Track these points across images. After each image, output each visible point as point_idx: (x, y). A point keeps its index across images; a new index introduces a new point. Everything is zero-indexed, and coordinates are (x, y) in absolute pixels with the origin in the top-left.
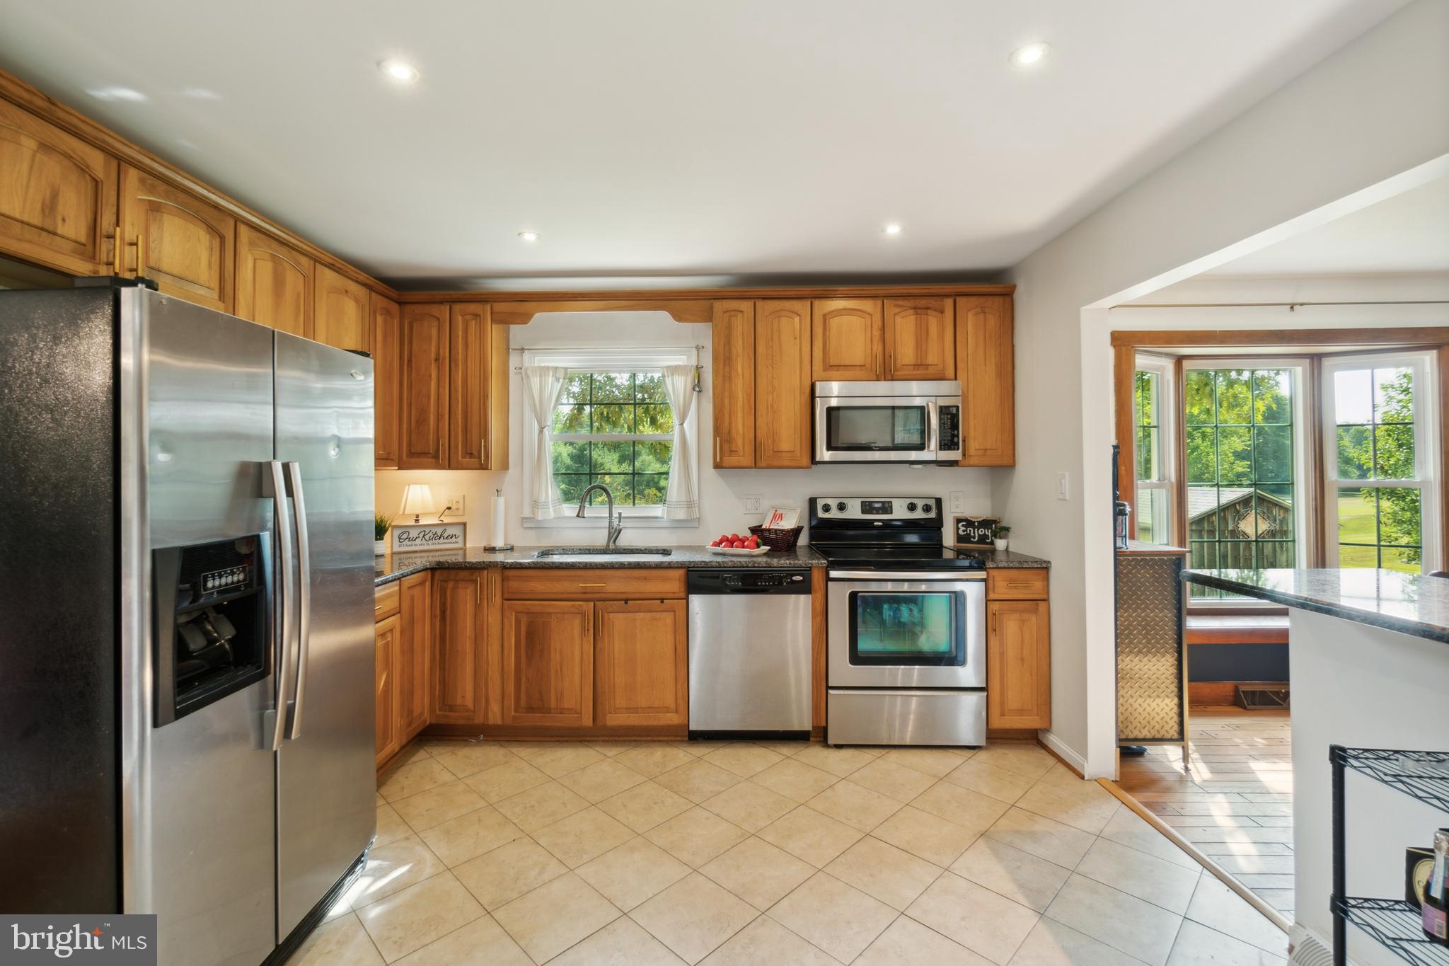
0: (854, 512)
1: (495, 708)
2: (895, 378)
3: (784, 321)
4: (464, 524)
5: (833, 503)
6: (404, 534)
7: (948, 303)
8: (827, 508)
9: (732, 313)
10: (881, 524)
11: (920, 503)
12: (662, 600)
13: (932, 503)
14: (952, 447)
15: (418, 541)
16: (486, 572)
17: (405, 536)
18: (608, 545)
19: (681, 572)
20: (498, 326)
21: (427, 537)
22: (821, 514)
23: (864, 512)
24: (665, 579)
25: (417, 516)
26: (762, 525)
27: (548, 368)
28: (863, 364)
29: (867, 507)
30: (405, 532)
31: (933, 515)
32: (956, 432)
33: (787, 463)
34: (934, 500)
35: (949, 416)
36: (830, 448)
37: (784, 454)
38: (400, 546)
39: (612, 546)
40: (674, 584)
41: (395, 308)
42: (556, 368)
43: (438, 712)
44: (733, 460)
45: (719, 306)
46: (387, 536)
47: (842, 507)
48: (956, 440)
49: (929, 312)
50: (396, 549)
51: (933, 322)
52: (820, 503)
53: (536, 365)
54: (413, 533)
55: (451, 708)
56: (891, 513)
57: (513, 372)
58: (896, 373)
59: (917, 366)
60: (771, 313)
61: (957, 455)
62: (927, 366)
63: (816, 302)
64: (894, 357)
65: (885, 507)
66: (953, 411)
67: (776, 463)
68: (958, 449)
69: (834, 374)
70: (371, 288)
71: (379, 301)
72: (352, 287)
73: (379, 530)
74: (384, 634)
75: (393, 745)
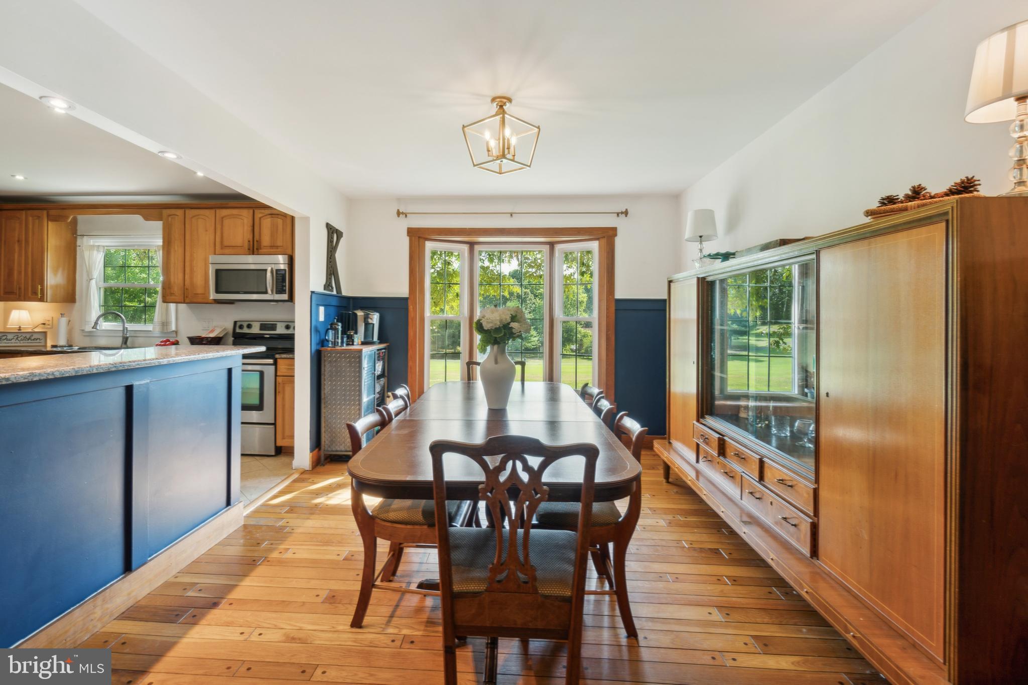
2: (259, 253)
3: (200, 221)
5: (245, 324)
8: (241, 327)
9: (173, 216)
10: (268, 336)
11: (292, 325)
14: (282, 292)
20: (54, 222)
22: (238, 330)
23: (261, 329)
25: (19, 327)
27: (93, 246)
28: (241, 246)
29: (263, 327)
32: (284, 284)
33: (199, 301)
35: (281, 275)
36: (219, 292)
39: (123, 345)
42: (99, 246)
44: (172, 298)
45: (166, 212)
47: (249, 326)
48: (284, 288)
49: (279, 217)
51: (280, 222)
52: (238, 324)
53: (91, 244)
56: (275, 330)
57: (78, 248)
58: (260, 251)
59: (272, 247)
60: (194, 216)
61: (285, 297)
62: (277, 247)
63: (218, 211)
64: (259, 242)
65: (273, 327)
66: (283, 272)
67: (195, 300)
68: (286, 294)
69: (227, 251)
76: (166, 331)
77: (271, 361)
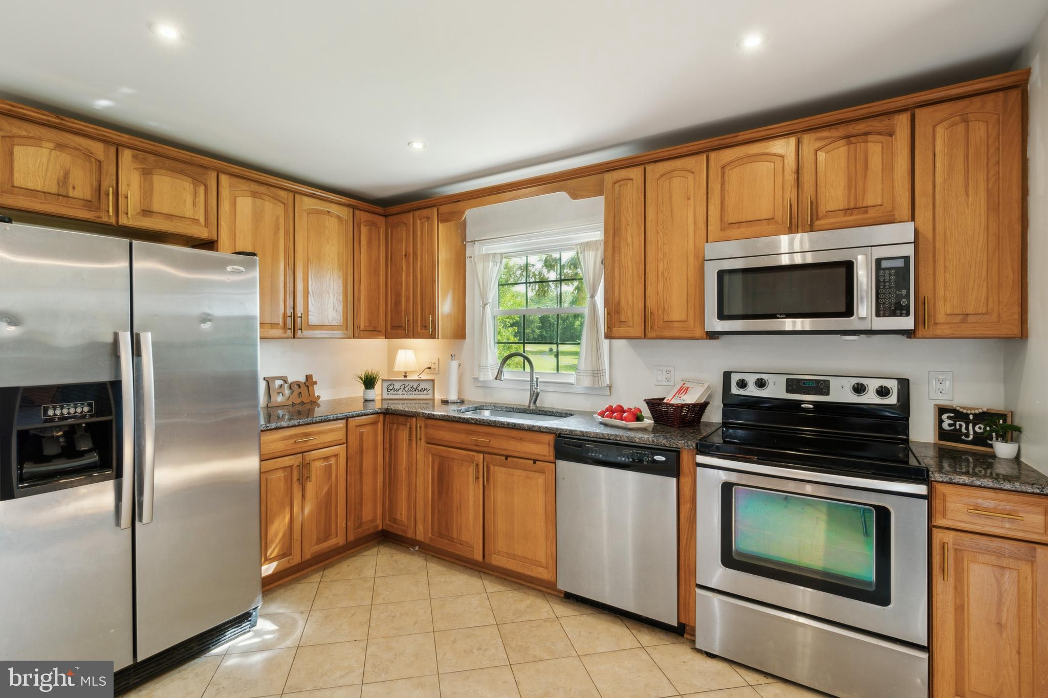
0: (776, 390)
1: (420, 527)
2: (816, 228)
3: (677, 182)
4: (433, 381)
5: (751, 379)
6: (390, 385)
7: (903, 120)
8: (743, 384)
9: (622, 182)
10: (810, 406)
11: (873, 385)
12: (535, 461)
13: (893, 385)
14: (898, 312)
15: (400, 392)
16: (414, 419)
17: (391, 387)
18: (529, 406)
19: (551, 438)
20: (445, 224)
21: (406, 389)
23: (788, 391)
24: (538, 442)
25: (406, 373)
26: (664, 399)
27: (488, 255)
28: (771, 217)
29: (793, 385)
30: (391, 385)
31: (892, 400)
32: (904, 292)
33: (677, 334)
34: (895, 382)
35: (894, 271)
36: (722, 316)
37: (675, 324)
38: (388, 394)
39: (532, 407)
40: (544, 449)
41: (381, 220)
42: (495, 254)
43: (387, 522)
44: (622, 330)
45: (609, 177)
46: (378, 386)
47: (761, 384)
48: (903, 304)
49: (870, 137)
50: (385, 396)
51: (875, 150)
52: (735, 378)
53: (484, 253)
54: (397, 386)
55: (395, 521)
56: (828, 394)
57: (468, 260)
58: (817, 223)
59: (848, 211)
60: (662, 176)
61: (907, 323)
62: (865, 209)
63: (713, 155)
64: (814, 205)
65: (822, 387)
66: (900, 264)
67: (667, 334)
68: (908, 314)
69: (734, 232)
70: (354, 208)
71: (363, 216)
72: (334, 209)
73: (369, 382)
74: (326, 458)
75: (338, 540)
76: (597, 386)
77: (922, 489)
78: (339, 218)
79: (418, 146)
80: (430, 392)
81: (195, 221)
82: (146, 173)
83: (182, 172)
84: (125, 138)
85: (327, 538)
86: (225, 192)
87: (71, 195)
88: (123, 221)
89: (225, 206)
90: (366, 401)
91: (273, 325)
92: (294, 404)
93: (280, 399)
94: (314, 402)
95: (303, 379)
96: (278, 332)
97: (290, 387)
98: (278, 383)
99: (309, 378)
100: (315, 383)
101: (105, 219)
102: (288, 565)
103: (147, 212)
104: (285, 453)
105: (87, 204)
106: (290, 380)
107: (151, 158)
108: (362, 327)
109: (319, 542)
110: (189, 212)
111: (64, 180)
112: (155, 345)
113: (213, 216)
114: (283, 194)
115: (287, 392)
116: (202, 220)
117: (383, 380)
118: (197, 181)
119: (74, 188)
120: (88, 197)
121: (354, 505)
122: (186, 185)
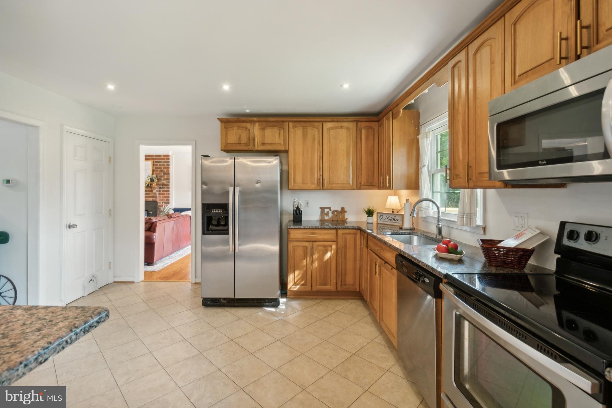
4: (404, 215)
12: (392, 268)
15: (385, 220)
17: (381, 217)
21: (389, 219)
25: (393, 210)
28: (551, 58)
30: (382, 215)
33: (485, 184)
38: (380, 221)
44: (457, 182)
46: (375, 216)
50: (379, 222)
54: (384, 216)
60: (477, 50)
63: (507, 16)
67: (479, 183)
69: (522, 83)
70: (357, 121)
71: (363, 124)
72: (345, 124)
73: (370, 213)
74: (325, 246)
75: (331, 287)
76: (471, 226)
78: (348, 129)
79: (346, 86)
80: (401, 222)
81: (280, 144)
82: (263, 129)
83: (275, 126)
84: (255, 119)
85: (325, 284)
86: (291, 130)
87: (241, 143)
88: (256, 148)
89: (291, 135)
90: (368, 223)
91: (312, 183)
92: (333, 221)
93: (326, 218)
94: (344, 221)
95: (339, 209)
96: (313, 186)
97: (333, 212)
98: (326, 210)
99: (343, 209)
100: (346, 212)
101: (251, 149)
102: (304, 290)
103: (263, 144)
104: (303, 240)
105: (247, 145)
106: (333, 209)
107: (264, 124)
108: (362, 183)
109: (320, 285)
110: (277, 141)
111: (239, 139)
112: (240, 191)
113: (286, 141)
114: (316, 124)
115: (331, 215)
116: (282, 143)
117: (378, 213)
118: (281, 127)
119: (242, 140)
120: (246, 143)
121: (341, 274)
122: (276, 130)
